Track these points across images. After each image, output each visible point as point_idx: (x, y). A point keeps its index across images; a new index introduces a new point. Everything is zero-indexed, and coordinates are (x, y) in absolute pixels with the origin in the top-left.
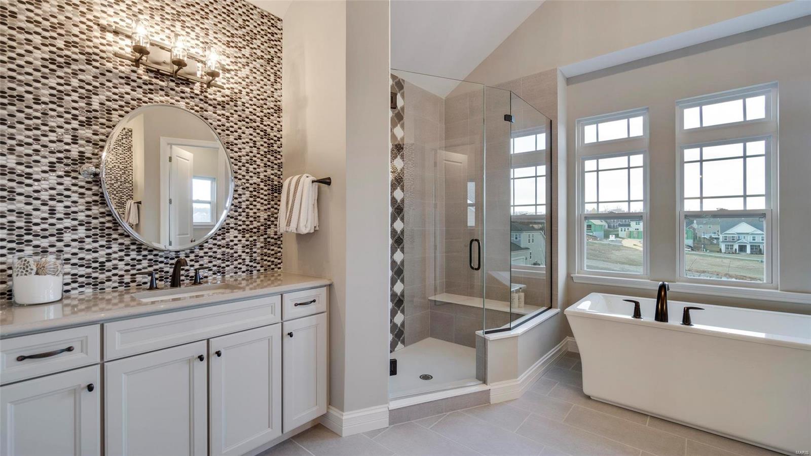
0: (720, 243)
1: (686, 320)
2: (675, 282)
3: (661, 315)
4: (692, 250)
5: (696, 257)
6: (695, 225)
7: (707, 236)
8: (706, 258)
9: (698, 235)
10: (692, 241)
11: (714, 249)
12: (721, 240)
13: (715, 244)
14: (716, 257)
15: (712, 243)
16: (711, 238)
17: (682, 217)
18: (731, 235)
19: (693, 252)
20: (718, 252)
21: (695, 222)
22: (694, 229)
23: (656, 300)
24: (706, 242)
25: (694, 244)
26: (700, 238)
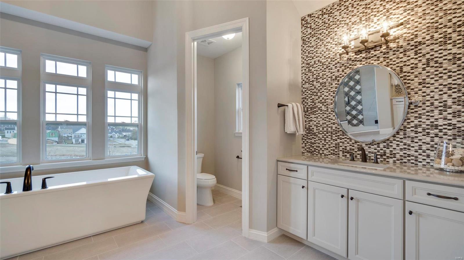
0: (73, 139)
1: (44, 186)
2: (40, 164)
3: (27, 187)
4: (58, 143)
5: (59, 147)
6: (59, 129)
7: (66, 135)
8: (66, 148)
9: (61, 135)
10: (57, 138)
11: (69, 142)
12: (73, 137)
13: (70, 140)
14: (71, 147)
15: (68, 139)
16: (68, 136)
17: (44, 124)
18: (78, 135)
19: (58, 145)
20: (72, 144)
21: (59, 127)
22: (59, 131)
23: (24, 178)
24: (66, 138)
25: (59, 140)
26: (62, 136)
